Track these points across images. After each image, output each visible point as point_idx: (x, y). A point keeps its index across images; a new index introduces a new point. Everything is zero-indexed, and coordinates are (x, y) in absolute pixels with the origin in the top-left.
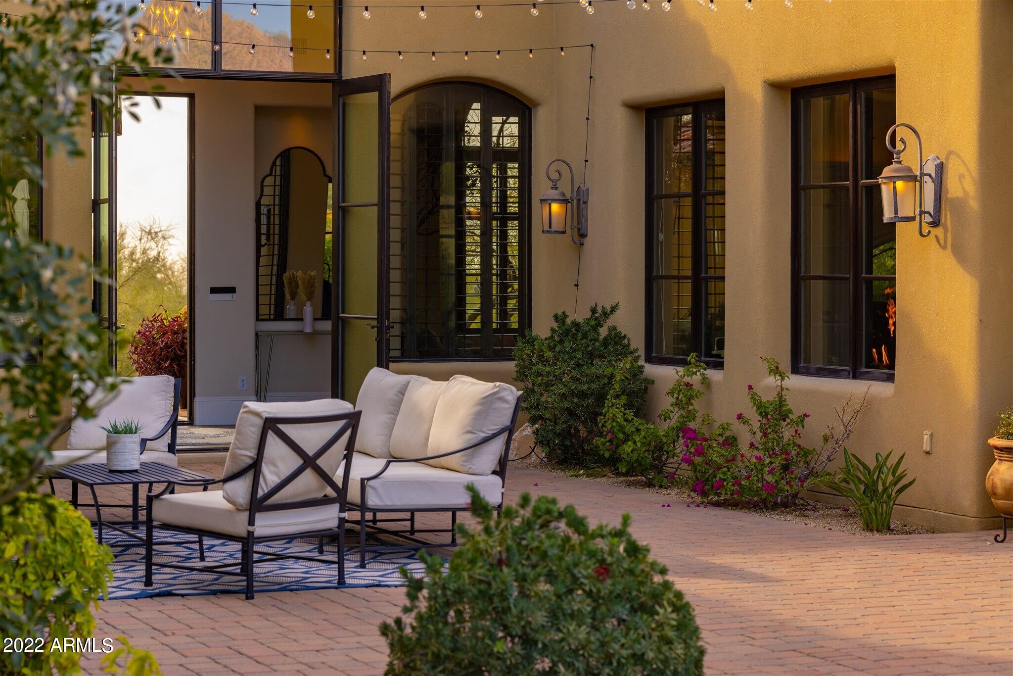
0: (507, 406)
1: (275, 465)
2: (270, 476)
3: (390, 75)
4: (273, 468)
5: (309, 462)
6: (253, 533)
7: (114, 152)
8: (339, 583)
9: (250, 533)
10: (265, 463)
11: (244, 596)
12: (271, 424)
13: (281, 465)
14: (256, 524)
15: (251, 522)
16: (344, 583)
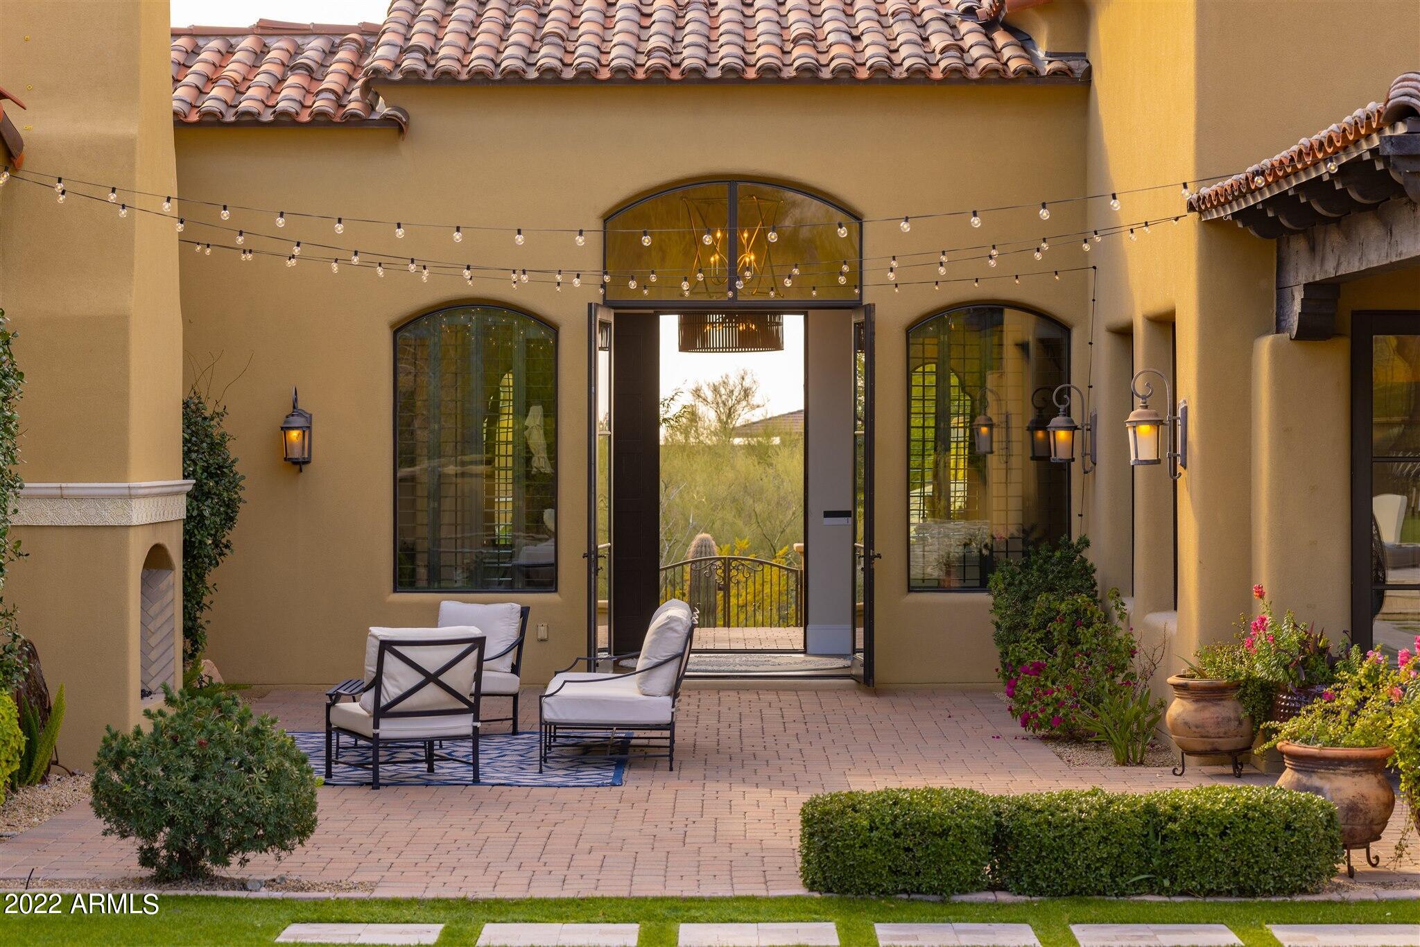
1: (396, 680)
2: (391, 690)
3: (874, 305)
4: (393, 682)
5: (431, 678)
6: (378, 734)
8: (473, 781)
9: (376, 735)
10: (387, 678)
11: (371, 787)
12: (386, 646)
13: (401, 680)
14: (381, 727)
15: (376, 726)
16: (479, 781)
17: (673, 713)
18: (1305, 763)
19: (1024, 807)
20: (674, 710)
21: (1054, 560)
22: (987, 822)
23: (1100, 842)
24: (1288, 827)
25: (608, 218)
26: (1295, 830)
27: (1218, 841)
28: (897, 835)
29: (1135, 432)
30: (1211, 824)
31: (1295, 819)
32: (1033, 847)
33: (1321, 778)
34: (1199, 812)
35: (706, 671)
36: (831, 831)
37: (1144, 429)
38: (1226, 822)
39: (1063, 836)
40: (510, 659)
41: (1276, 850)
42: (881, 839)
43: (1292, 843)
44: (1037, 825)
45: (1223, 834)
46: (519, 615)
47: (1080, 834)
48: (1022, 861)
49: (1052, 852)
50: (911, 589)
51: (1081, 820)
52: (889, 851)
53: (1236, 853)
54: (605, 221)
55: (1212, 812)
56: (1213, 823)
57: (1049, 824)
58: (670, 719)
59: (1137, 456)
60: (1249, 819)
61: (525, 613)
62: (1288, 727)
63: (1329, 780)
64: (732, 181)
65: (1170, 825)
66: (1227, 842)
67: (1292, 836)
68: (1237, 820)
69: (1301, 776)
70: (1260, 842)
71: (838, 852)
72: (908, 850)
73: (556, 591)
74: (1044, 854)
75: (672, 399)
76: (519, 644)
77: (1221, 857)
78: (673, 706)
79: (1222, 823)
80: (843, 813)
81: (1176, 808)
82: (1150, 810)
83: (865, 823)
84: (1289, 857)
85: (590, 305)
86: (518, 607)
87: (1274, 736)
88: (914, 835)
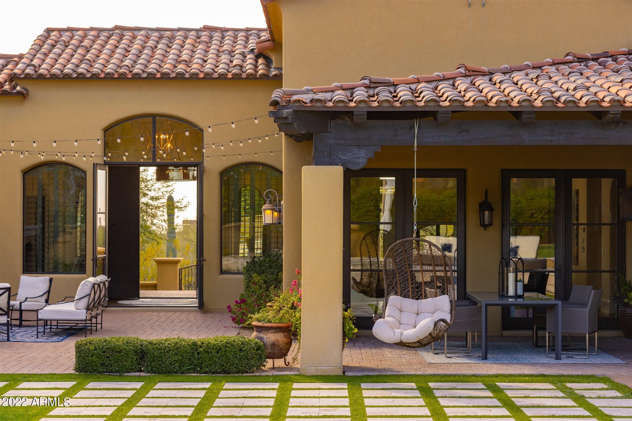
0: (88, 287)
7: (95, 196)
8: (7, 340)
16: (9, 340)
17: (86, 316)
18: (260, 329)
19: (151, 343)
20: (87, 315)
21: (266, 261)
22: (136, 348)
23: (175, 355)
24: (241, 350)
25: (106, 130)
26: (243, 350)
27: (216, 354)
28: (104, 352)
29: (264, 213)
30: (213, 349)
31: (243, 347)
32: (151, 356)
33: (263, 334)
34: (209, 345)
35: (147, 305)
36: (81, 351)
37: (269, 212)
38: (218, 348)
39: (162, 352)
40: (45, 297)
41: (236, 358)
42: (98, 353)
43: (242, 355)
44: (153, 349)
45: (218, 352)
46: (49, 281)
47: (168, 352)
48: (149, 361)
49: (158, 358)
50: (222, 272)
51: (168, 347)
52: (101, 358)
53: (222, 359)
54: (105, 131)
55: (214, 344)
56: (214, 348)
57: (158, 348)
58: (85, 318)
59: (265, 222)
60: (227, 347)
61: (51, 280)
62: (257, 316)
63: (266, 335)
64: (154, 116)
65: (200, 349)
66: (219, 355)
67: (242, 353)
68: (223, 347)
69: (257, 333)
70: (230, 355)
71: (83, 358)
72: (108, 357)
73: (85, 273)
74: (155, 359)
75: (183, 199)
76: (49, 292)
77: (217, 360)
78: (87, 313)
79: (217, 348)
80: (86, 344)
81: (203, 343)
82: (195, 344)
83: (93, 348)
84: (241, 359)
85: (94, 164)
86: (48, 278)
87: (250, 319)
88: (109, 352)
